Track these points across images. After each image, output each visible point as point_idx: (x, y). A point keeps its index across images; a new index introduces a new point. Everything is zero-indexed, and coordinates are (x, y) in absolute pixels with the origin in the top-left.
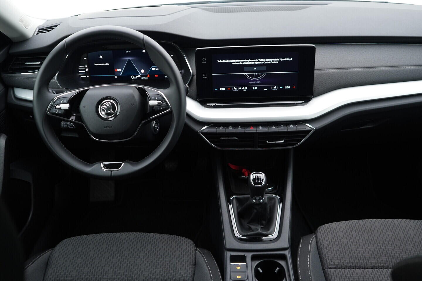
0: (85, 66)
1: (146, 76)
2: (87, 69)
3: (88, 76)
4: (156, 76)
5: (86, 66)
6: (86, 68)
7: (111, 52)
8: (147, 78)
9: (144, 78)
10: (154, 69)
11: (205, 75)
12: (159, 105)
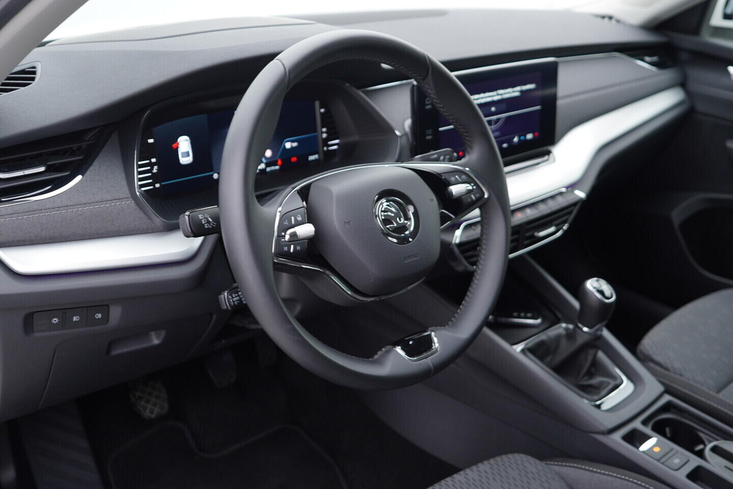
0: (151, 161)
1: (275, 164)
2: (156, 167)
3: (157, 185)
4: (294, 159)
5: (154, 160)
6: (151, 165)
7: (203, 118)
8: (277, 167)
9: (273, 168)
10: (288, 145)
11: (429, 131)
12: (469, 192)
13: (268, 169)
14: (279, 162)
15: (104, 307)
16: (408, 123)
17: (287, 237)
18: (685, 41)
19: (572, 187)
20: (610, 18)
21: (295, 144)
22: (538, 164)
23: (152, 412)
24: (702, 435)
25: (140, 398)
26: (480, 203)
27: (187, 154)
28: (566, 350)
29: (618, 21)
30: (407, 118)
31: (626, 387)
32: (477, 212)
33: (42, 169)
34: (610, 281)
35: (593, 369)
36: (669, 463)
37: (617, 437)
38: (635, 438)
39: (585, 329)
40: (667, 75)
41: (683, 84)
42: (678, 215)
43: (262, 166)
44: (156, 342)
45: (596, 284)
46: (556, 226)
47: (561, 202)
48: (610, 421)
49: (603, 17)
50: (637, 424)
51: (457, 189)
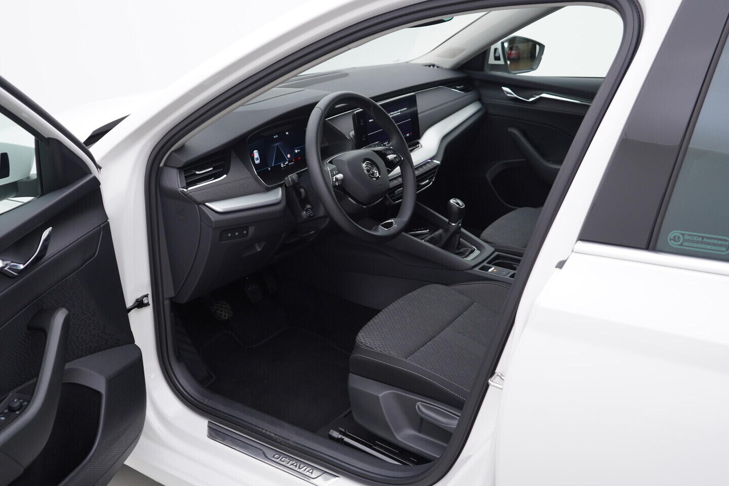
1: (292, 161)
9: (291, 163)
10: (296, 151)
11: (364, 136)
12: (395, 158)
13: (290, 164)
14: (294, 160)
15: (247, 228)
16: (352, 133)
17: (334, 180)
18: (477, 74)
19: (432, 158)
20: (434, 66)
21: (299, 151)
22: (414, 149)
23: (225, 316)
24: (515, 266)
25: (217, 309)
26: (399, 164)
27: (257, 159)
28: (445, 237)
29: (438, 67)
30: (352, 131)
31: (477, 252)
32: (398, 168)
33: (212, 169)
34: (461, 200)
35: (459, 247)
36: (501, 274)
37: (477, 269)
38: (485, 269)
39: (453, 224)
40: (470, 95)
41: (479, 99)
42: (489, 176)
43: (287, 163)
44: (259, 250)
45: (454, 201)
46: (429, 179)
47: (429, 167)
48: (473, 264)
49: (430, 66)
50: (485, 264)
51: (390, 157)
